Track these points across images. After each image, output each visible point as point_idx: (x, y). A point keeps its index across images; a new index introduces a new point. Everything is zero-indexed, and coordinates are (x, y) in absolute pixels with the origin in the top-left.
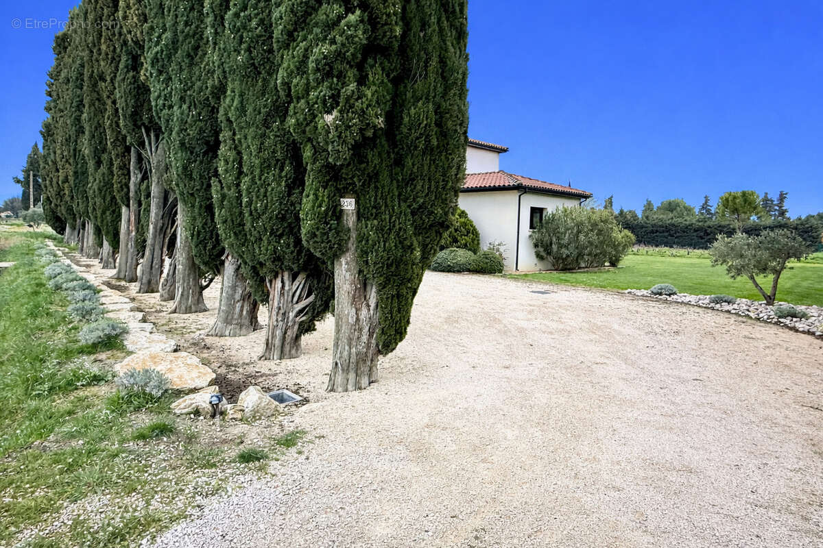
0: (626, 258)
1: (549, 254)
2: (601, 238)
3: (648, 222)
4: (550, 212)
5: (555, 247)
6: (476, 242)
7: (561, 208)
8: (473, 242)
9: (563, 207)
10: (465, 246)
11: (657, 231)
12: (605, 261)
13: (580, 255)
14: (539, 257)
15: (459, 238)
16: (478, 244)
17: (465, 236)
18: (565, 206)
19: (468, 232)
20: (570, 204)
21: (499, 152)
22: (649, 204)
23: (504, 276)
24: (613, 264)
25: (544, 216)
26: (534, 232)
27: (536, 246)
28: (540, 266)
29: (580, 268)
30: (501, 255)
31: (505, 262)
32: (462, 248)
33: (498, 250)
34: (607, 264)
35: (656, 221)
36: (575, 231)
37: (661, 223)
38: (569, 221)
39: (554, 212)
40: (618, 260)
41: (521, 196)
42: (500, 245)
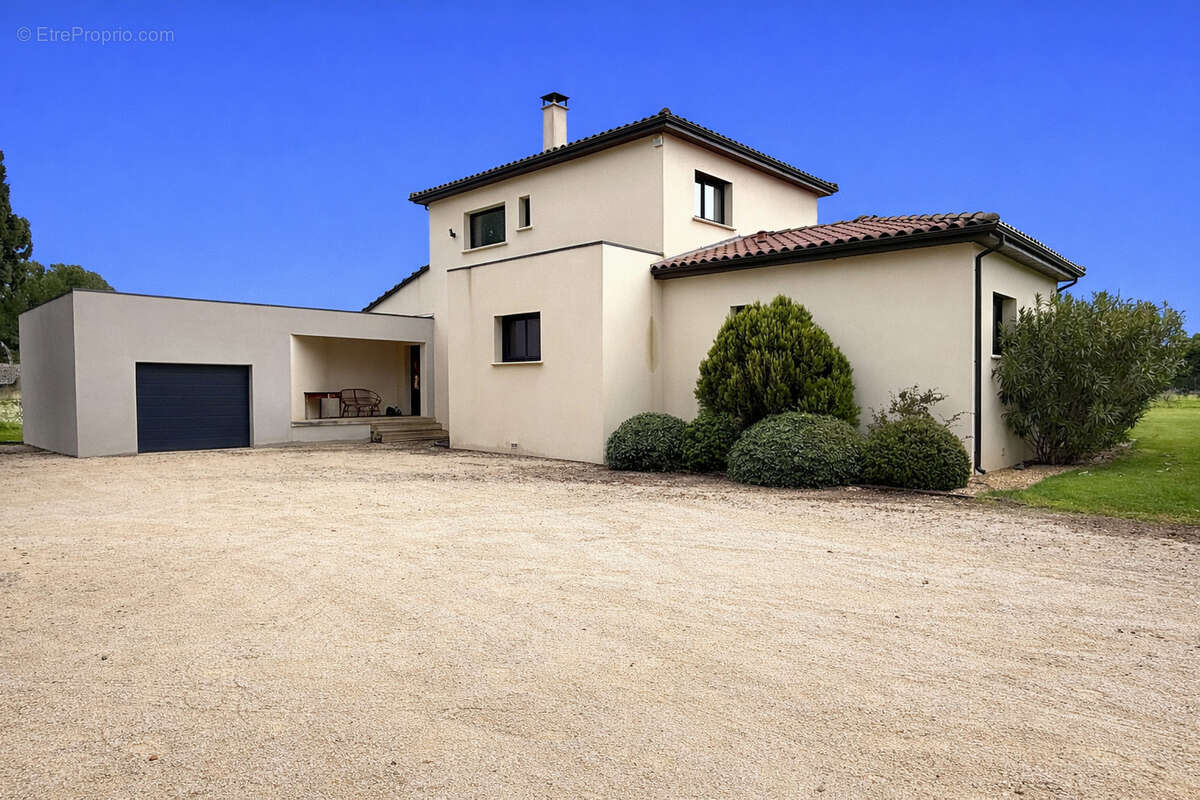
41: (982, 259)
42: (927, 399)
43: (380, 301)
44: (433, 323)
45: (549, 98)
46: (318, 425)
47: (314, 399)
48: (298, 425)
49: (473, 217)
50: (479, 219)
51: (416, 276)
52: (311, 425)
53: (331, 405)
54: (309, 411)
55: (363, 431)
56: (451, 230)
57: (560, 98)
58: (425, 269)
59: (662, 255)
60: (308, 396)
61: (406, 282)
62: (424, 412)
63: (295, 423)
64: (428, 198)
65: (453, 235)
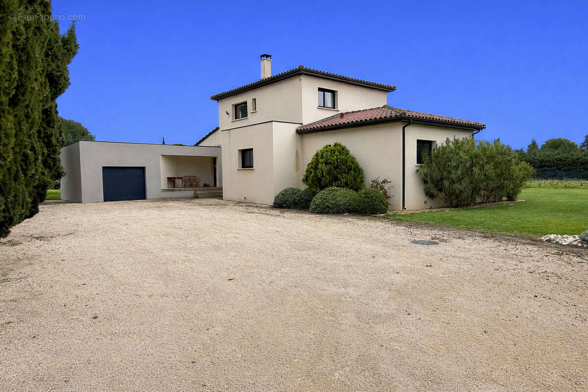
0: (523, 191)
1: (440, 190)
2: (499, 171)
3: (536, 158)
4: (439, 145)
5: (446, 183)
6: (359, 180)
7: (452, 139)
8: (355, 180)
9: (454, 139)
10: (346, 185)
11: (545, 166)
12: (502, 197)
13: (475, 191)
14: (429, 194)
15: (339, 176)
16: (362, 182)
17: (345, 173)
18: (457, 138)
19: (350, 170)
20: (461, 136)
21: (388, 92)
22: (534, 143)
23: (387, 218)
24: (511, 198)
25: (433, 149)
26: (421, 167)
27: (425, 182)
28: (430, 203)
29: (475, 204)
30: (385, 193)
31: (390, 201)
32: (343, 187)
33: (382, 188)
34: (504, 198)
35: (543, 158)
36: (468, 164)
37: (548, 158)
38: (462, 154)
39: (445, 145)
40: (515, 193)
41: (405, 128)
42: (384, 182)
43: (200, 142)
44: (221, 150)
45: (263, 56)
46: (173, 190)
47: (171, 180)
48: (164, 190)
49: (236, 106)
50: (238, 107)
51: (214, 131)
52: (170, 190)
53: (179, 182)
54: (169, 184)
55: (190, 193)
56: (227, 112)
57: (267, 56)
58: (217, 129)
59: (302, 124)
60: (169, 179)
61: (210, 134)
62: (218, 185)
63: (163, 190)
64: (219, 98)
65: (228, 114)
